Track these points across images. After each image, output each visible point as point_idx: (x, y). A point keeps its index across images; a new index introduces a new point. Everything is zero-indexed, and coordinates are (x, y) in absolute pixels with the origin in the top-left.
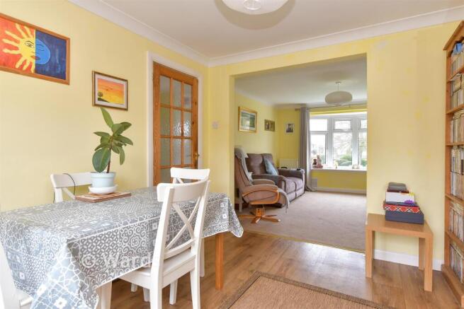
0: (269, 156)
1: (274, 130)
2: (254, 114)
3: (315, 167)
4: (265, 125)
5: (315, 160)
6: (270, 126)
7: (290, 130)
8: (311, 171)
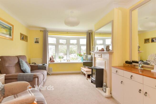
0: (24, 57)
1: (27, 41)
2: (12, 27)
3: (51, 62)
4: (21, 36)
5: (51, 58)
6: (24, 38)
7: (37, 42)
8: (49, 64)
